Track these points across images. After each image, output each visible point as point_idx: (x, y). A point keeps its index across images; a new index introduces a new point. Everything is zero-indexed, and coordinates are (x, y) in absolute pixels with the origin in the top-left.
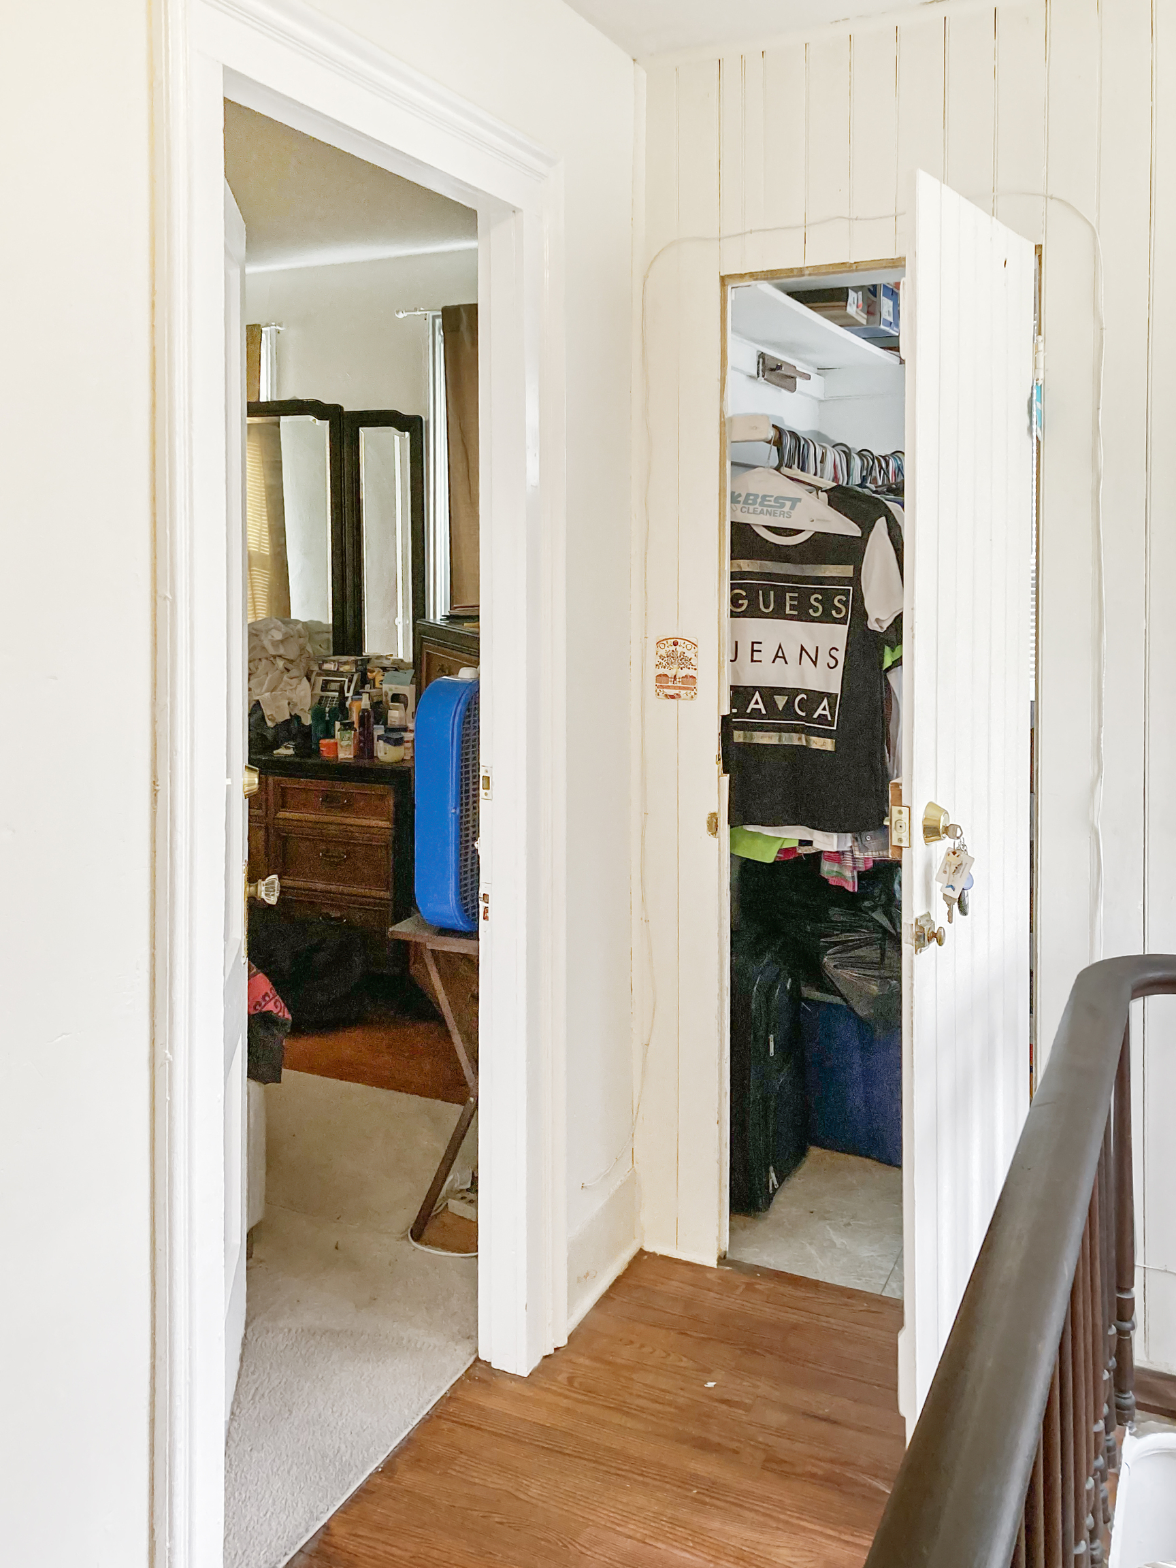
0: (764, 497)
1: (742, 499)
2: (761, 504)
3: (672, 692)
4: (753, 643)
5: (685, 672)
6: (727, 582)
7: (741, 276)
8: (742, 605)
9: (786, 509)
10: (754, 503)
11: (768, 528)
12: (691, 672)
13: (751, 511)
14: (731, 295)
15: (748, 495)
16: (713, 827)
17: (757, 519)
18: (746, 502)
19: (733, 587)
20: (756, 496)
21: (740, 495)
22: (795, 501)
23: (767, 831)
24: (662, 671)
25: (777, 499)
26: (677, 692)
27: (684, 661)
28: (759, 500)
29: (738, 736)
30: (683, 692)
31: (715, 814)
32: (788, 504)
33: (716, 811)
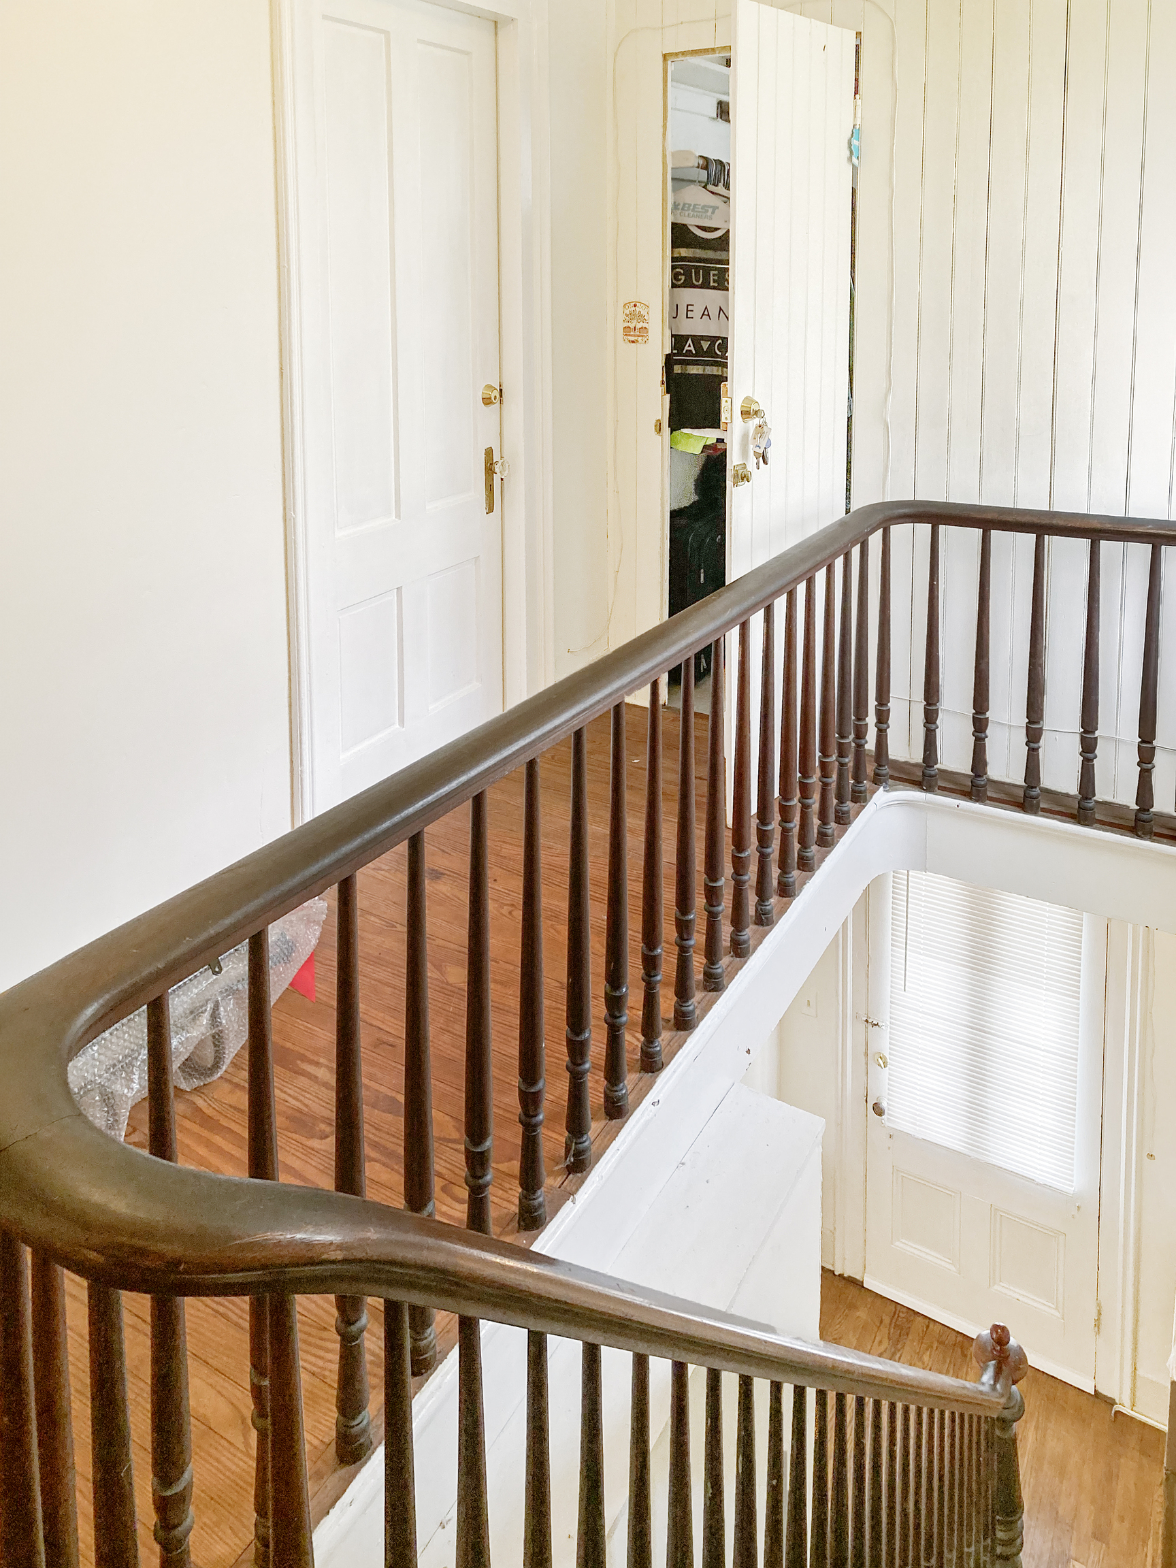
0: (695, 205)
1: (680, 207)
2: (693, 210)
3: (632, 339)
4: (688, 306)
5: (639, 326)
6: (669, 264)
7: (677, 54)
8: (680, 280)
9: (709, 214)
10: (688, 209)
11: (699, 227)
12: (645, 325)
13: (687, 214)
14: (671, 67)
15: (684, 204)
16: (659, 429)
17: (691, 221)
18: (683, 209)
19: (673, 268)
20: (690, 205)
21: (679, 204)
22: (715, 208)
23: (696, 432)
24: (627, 324)
25: (704, 207)
26: (636, 338)
27: (641, 317)
28: (691, 208)
29: (677, 369)
30: (640, 339)
31: (659, 420)
32: (710, 210)
33: (660, 418)
